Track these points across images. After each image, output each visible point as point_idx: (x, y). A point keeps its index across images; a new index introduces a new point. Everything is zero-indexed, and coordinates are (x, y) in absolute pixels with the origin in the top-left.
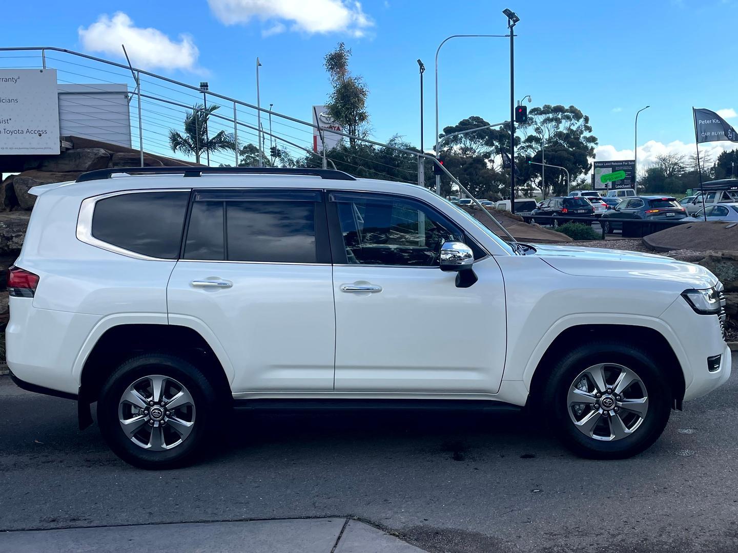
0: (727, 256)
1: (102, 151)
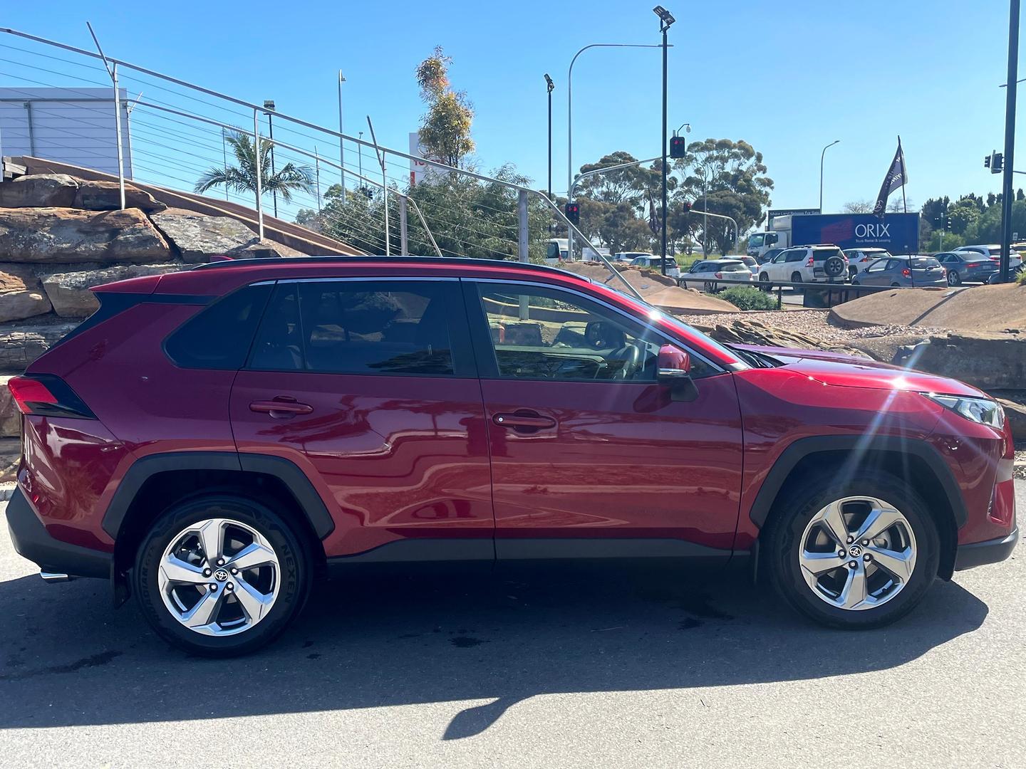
0: (956, 338)
1: (65, 179)
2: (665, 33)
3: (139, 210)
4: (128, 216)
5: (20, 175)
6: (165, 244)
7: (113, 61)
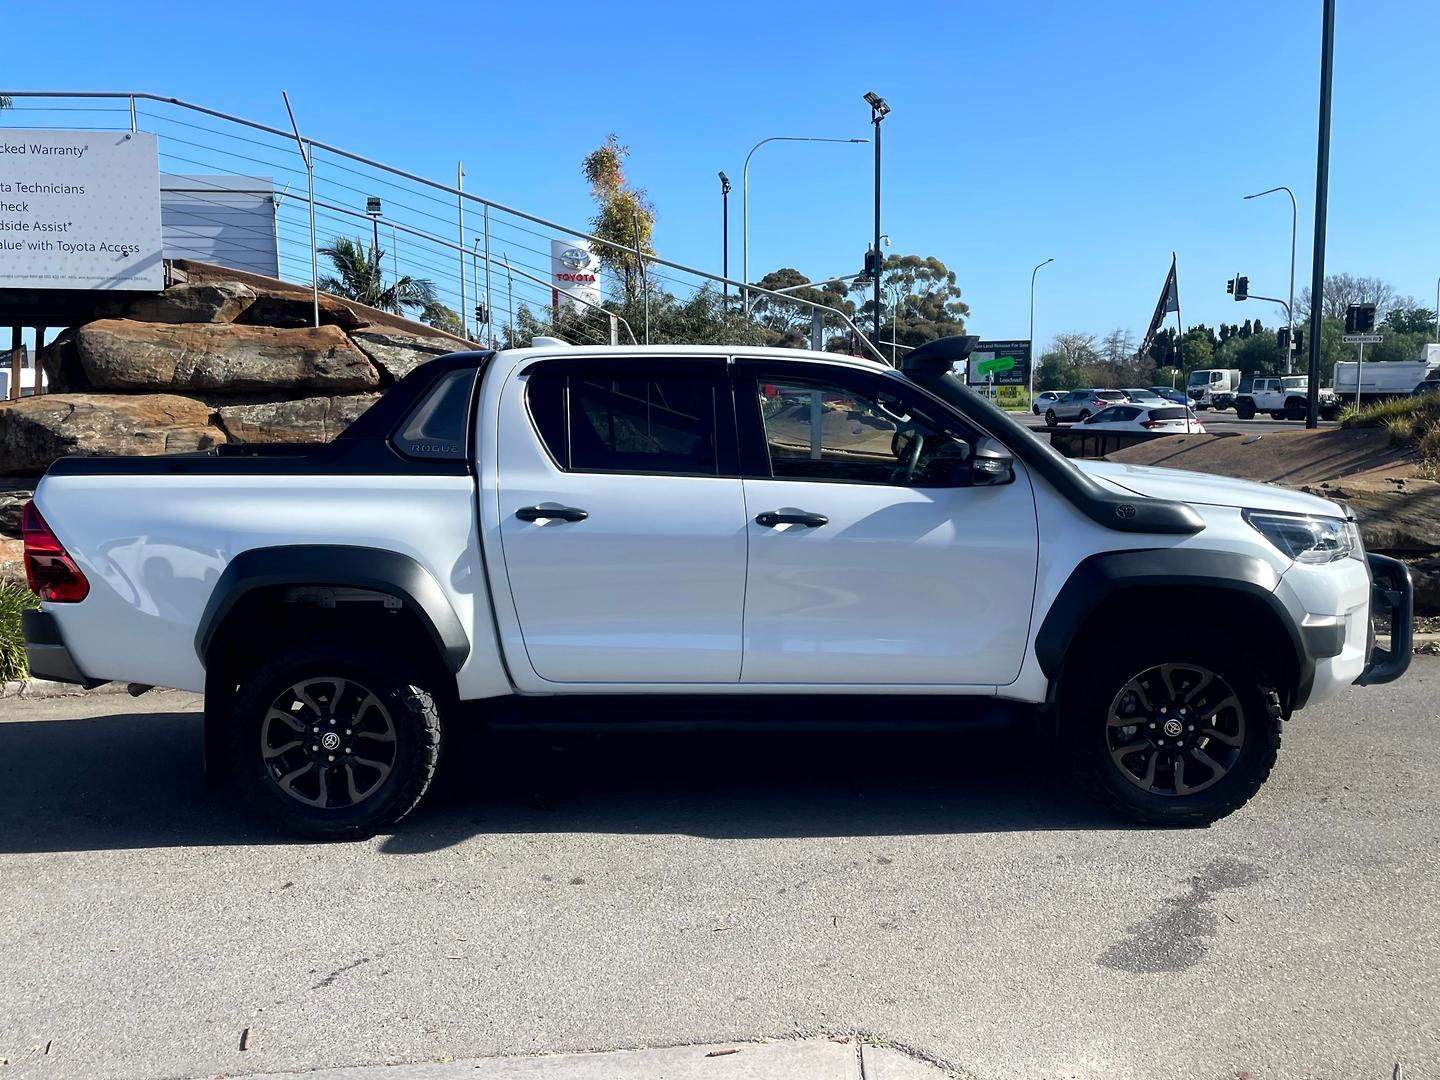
1: (241, 288)
2: (878, 125)
3: (339, 329)
4: (326, 334)
5: (181, 282)
6: (375, 371)
7: (307, 142)
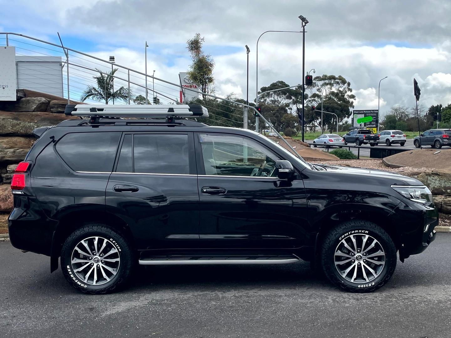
0: (435, 173)
1: (43, 99)
2: (304, 28)
5: (22, 98)
